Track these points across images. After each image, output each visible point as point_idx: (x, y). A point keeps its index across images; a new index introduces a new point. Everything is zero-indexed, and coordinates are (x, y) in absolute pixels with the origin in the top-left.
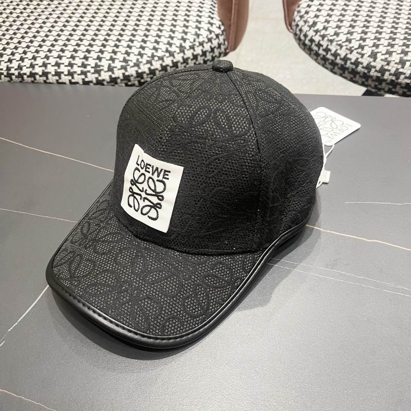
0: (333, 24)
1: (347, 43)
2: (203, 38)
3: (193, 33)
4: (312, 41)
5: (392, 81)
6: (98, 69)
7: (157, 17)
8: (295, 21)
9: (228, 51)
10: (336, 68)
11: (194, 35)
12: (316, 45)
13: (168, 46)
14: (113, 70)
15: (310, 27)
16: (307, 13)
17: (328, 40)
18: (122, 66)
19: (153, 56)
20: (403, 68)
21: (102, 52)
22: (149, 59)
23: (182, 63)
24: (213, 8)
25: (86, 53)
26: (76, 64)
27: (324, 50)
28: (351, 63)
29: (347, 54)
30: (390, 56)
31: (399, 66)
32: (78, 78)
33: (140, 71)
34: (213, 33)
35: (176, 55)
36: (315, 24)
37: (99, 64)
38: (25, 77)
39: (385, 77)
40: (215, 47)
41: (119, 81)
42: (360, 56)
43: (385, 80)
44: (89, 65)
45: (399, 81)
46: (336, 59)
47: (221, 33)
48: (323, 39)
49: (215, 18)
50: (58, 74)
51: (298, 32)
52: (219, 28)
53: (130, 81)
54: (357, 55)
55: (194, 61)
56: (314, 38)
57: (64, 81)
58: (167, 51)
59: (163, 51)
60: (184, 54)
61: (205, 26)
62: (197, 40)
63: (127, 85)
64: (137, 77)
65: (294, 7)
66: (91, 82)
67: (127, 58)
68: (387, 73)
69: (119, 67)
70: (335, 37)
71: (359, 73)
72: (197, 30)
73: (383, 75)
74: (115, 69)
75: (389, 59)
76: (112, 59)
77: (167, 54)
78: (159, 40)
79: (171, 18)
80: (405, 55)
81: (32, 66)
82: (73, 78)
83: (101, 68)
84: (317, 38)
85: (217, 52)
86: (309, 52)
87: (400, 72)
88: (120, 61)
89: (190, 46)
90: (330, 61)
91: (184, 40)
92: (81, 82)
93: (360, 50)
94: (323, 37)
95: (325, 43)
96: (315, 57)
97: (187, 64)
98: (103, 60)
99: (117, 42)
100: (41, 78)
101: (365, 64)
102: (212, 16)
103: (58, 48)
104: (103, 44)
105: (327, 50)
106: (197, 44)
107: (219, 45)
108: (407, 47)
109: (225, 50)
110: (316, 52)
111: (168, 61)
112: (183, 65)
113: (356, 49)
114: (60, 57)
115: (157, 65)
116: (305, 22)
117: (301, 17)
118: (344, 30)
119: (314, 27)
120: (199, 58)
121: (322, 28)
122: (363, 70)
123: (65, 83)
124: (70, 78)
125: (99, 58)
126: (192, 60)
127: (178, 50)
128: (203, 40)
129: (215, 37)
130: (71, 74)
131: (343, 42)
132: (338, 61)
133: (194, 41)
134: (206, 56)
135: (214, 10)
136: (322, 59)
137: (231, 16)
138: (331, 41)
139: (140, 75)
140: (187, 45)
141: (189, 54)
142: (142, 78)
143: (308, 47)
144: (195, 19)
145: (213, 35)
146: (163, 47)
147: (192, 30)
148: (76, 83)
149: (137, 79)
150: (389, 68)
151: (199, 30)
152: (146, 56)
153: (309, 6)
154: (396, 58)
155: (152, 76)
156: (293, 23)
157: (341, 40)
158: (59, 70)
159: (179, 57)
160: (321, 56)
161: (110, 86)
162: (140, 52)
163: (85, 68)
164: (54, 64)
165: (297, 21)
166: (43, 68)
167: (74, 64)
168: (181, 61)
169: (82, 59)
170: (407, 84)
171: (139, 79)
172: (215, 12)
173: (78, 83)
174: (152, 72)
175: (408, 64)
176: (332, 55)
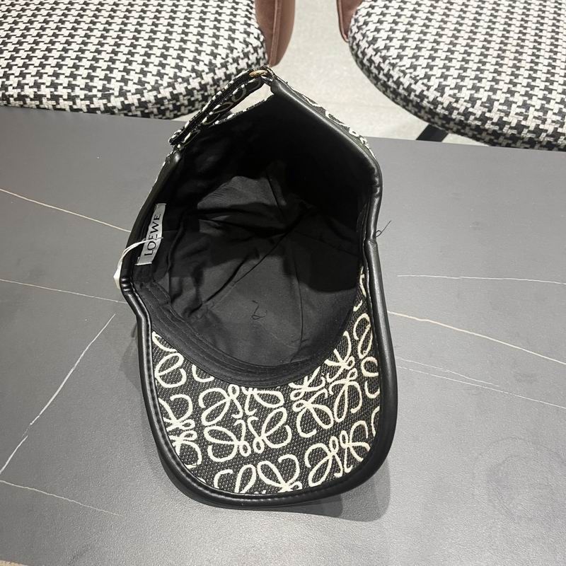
0: (396, 43)
1: (412, 70)
2: (238, 52)
3: (226, 46)
4: (371, 61)
5: (460, 120)
6: (107, 92)
8: (351, 32)
10: (398, 98)
11: (226, 49)
12: (375, 67)
13: (194, 64)
14: (126, 95)
16: (366, 23)
17: (390, 63)
18: (136, 89)
19: (176, 77)
20: (473, 107)
21: (110, 69)
22: (170, 81)
23: (211, 86)
24: (250, 10)
25: (90, 71)
26: (79, 86)
27: (384, 75)
28: (415, 95)
29: (411, 84)
30: (459, 92)
31: (469, 105)
32: (80, 104)
33: (160, 96)
34: (250, 46)
35: (204, 75)
37: (108, 86)
38: (11, 99)
39: (454, 116)
40: (252, 64)
41: (133, 108)
42: (426, 88)
43: (454, 120)
44: (96, 87)
45: (469, 122)
46: (398, 88)
47: (260, 45)
48: (384, 62)
49: (253, 25)
50: (55, 98)
51: (355, 47)
52: (258, 38)
53: (147, 108)
54: (422, 86)
55: (227, 82)
56: (373, 58)
57: (63, 107)
58: (193, 70)
59: (187, 71)
60: (215, 74)
61: (240, 36)
62: (230, 55)
64: (156, 103)
65: (351, 12)
66: (98, 109)
67: (143, 79)
68: (455, 112)
69: (133, 91)
70: (398, 60)
71: (424, 108)
72: (230, 42)
73: (451, 113)
74: (128, 94)
75: (458, 95)
76: (124, 81)
77: (194, 75)
78: (182, 55)
79: (196, 24)
80: (476, 92)
81: (20, 86)
82: (74, 103)
83: (111, 91)
84: (377, 59)
86: (367, 74)
87: (470, 112)
89: (221, 64)
90: (392, 90)
91: (214, 55)
92: (85, 109)
93: (425, 81)
94: (384, 58)
95: (386, 67)
96: (375, 82)
97: (218, 86)
98: (113, 81)
99: (129, 57)
100: (33, 102)
101: (431, 99)
102: (249, 22)
103: (52, 62)
104: (111, 58)
105: (388, 76)
106: (231, 61)
107: (258, 60)
108: (479, 82)
109: (265, 64)
110: (376, 75)
111: (195, 84)
112: (213, 88)
113: (421, 79)
114: (56, 75)
115: (180, 88)
116: (364, 35)
117: (359, 28)
118: (409, 52)
119: (374, 45)
120: (233, 77)
121: (383, 47)
122: (429, 105)
123: (64, 110)
124: (71, 103)
125: (108, 79)
126: (224, 81)
127: (206, 69)
128: (238, 55)
129: (252, 51)
130: (71, 98)
131: (407, 69)
132: (401, 90)
133: (227, 56)
135: (251, 13)
136: (382, 85)
137: (273, 23)
138: (394, 65)
139: (159, 101)
140: (218, 62)
142: (163, 105)
143: (367, 67)
144: (227, 26)
145: (250, 48)
146: (188, 64)
147: (224, 42)
149: (156, 106)
150: (458, 106)
151: (233, 41)
152: (167, 77)
153: (369, 14)
154: (465, 94)
155: (174, 102)
156: (349, 33)
157: (404, 66)
158: (56, 93)
159: (208, 78)
160: (382, 82)
161: (122, 115)
162: (159, 71)
163: (90, 91)
164: (48, 84)
165: (354, 32)
166: (35, 90)
167: (76, 85)
168: (211, 82)
169: (86, 78)
170: (477, 126)
171: (159, 106)
172: (253, 16)
173: (81, 110)
174: (175, 97)
175: (479, 102)
176: (394, 82)
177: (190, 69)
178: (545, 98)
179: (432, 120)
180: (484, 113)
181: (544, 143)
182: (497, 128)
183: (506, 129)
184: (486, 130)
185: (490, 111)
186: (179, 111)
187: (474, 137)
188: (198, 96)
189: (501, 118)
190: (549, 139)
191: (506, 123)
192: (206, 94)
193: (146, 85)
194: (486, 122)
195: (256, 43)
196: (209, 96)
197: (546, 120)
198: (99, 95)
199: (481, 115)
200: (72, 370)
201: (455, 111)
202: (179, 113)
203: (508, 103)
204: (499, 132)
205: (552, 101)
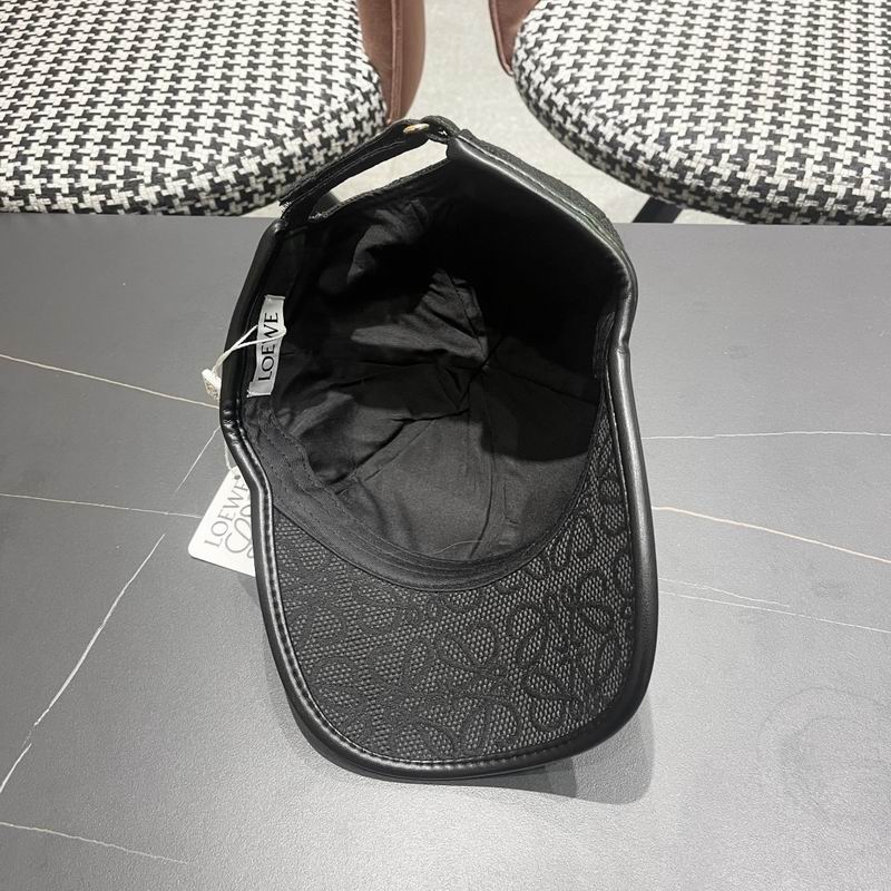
0: (588, 72)
1: (616, 113)
2: (339, 102)
3: (318, 93)
4: (550, 103)
5: (698, 187)
6: (133, 179)
7: (241, 59)
8: (517, 59)
10: (598, 158)
11: (320, 98)
12: (558, 112)
13: (270, 125)
14: (164, 181)
15: (547, 75)
17: (580, 104)
18: (179, 172)
19: (241, 148)
20: (716, 164)
21: (135, 142)
22: (233, 154)
23: (299, 158)
24: (354, 35)
25: (103, 147)
26: (86, 172)
27: (572, 123)
28: (625, 153)
29: (616, 135)
30: (692, 142)
31: (710, 162)
32: (91, 201)
33: (217, 180)
34: (357, 91)
35: (286, 142)
37: (133, 168)
39: (687, 182)
40: (363, 119)
41: (176, 202)
42: (641, 139)
43: (688, 187)
44: (113, 172)
45: (712, 188)
46: (597, 142)
47: (373, 89)
48: (571, 103)
49: (360, 58)
50: (49, 193)
51: (524, 82)
52: (369, 79)
53: (199, 200)
54: (634, 136)
55: (324, 151)
56: (553, 98)
57: (63, 208)
58: (269, 135)
59: (259, 137)
60: (304, 139)
61: (339, 76)
62: (327, 108)
64: (212, 192)
65: (514, 29)
66: (120, 206)
67: (190, 154)
68: (690, 175)
69: (174, 174)
70: (593, 99)
71: (639, 171)
72: (325, 86)
73: (682, 177)
74: (166, 179)
75: (692, 147)
76: (159, 159)
77: (270, 143)
78: (250, 112)
79: (269, 61)
80: (720, 141)
82: (81, 200)
83: (139, 177)
84: (560, 100)
85: (367, 127)
86: (547, 124)
87: (712, 173)
89: (313, 122)
90: (586, 145)
91: (301, 109)
92: (99, 208)
93: (639, 128)
94: (572, 97)
95: (574, 110)
96: (560, 135)
97: (311, 157)
98: (141, 160)
99: (164, 120)
100: (14, 203)
101: (649, 156)
102: (352, 53)
103: (41, 136)
104: (135, 124)
105: (580, 124)
106: (328, 116)
107: (372, 114)
108: (723, 125)
109: (384, 119)
110: (560, 125)
111: (272, 156)
112: (302, 162)
113: (631, 125)
114: (48, 157)
115: (250, 165)
116: (537, 63)
117: (529, 52)
118: (609, 85)
119: (554, 77)
120: (333, 144)
121: (568, 80)
122: (647, 166)
123: (65, 212)
124: (75, 200)
125: (132, 158)
126: (319, 149)
127: (290, 132)
128: (338, 106)
129: (361, 99)
130: (76, 192)
131: (608, 111)
132: (601, 146)
133: (322, 110)
134: (347, 140)
135: (355, 40)
136: (571, 139)
137: (391, 54)
138: (587, 107)
139: (218, 188)
140: (308, 119)
142: (224, 193)
143: (545, 113)
144: (318, 62)
145: (358, 95)
146: (259, 126)
147: (314, 88)
148: (89, 210)
149: (212, 196)
150: (693, 165)
151: (330, 86)
152: (228, 148)
153: (542, 30)
154: (703, 145)
155: (242, 187)
156: (514, 61)
157: (604, 107)
158: (50, 186)
159: (293, 147)
160: (570, 134)
161: (160, 214)
162: (213, 140)
163: (105, 178)
164: (37, 172)
165: (520, 58)
166: (17, 182)
167: (81, 171)
168: (299, 153)
169: (96, 159)
170: (726, 194)
171: (217, 195)
172: (359, 44)
173: (92, 210)
174: (242, 180)
175: (725, 157)
176: (590, 134)
177: (263, 133)
178: (828, 143)
179: (654, 190)
180: (734, 173)
181: (833, 215)
182: (756, 195)
183: (770, 197)
184: (741, 200)
185: (743, 169)
186: (251, 201)
187: (722, 212)
188: (279, 176)
189: (762, 179)
190: (839, 207)
191: (770, 186)
192: (292, 172)
193: (195, 163)
194: (739, 187)
195: (367, 86)
196: (296, 174)
197: (832, 177)
198: (120, 184)
199: (730, 177)
200: (99, 630)
201: (689, 173)
202: (251, 205)
203: (771, 155)
204: (760, 201)
205: (840, 147)
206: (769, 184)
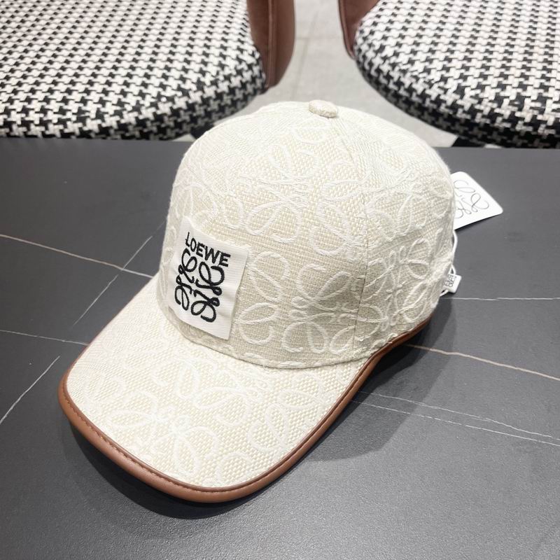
0: (406, 49)
1: (425, 74)
2: (230, 70)
3: (216, 63)
4: (379, 71)
5: (486, 124)
6: (83, 115)
7: (167, 42)
8: (356, 43)
9: (266, 86)
10: (412, 108)
11: (217, 66)
12: (384, 77)
13: (180, 82)
14: (103, 117)
15: (377, 52)
16: (372, 33)
17: (400, 70)
18: (115, 111)
19: (159, 96)
20: (499, 107)
21: (87, 92)
22: (153, 100)
23: (200, 105)
24: (245, 29)
25: (66, 95)
26: (52, 110)
27: (395, 83)
28: (432, 102)
29: (425, 90)
30: (482, 92)
31: (495, 105)
32: (54, 129)
33: (141, 117)
34: (243, 63)
35: (191, 94)
36: (382, 48)
37: (84, 108)
39: (477, 120)
40: (247, 82)
41: (112, 131)
42: (443, 92)
43: (477, 125)
44: (70, 110)
45: (496, 125)
46: (411, 95)
47: (255, 62)
48: (393, 68)
49: (247, 42)
50: (26, 124)
51: (361, 60)
52: (253, 55)
53: (127, 131)
54: (438, 90)
55: (218, 102)
56: (381, 67)
57: (35, 133)
58: (179, 89)
59: (173, 90)
60: (204, 92)
61: (232, 53)
62: (221, 73)
63: (124, 137)
64: (137, 126)
65: (355, 25)
66: (73, 134)
67: (124, 100)
68: (479, 115)
69: (112, 112)
70: (409, 66)
71: (442, 115)
72: (221, 59)
73: (474, 117)
74: (106, 116)
75: (481, 95)
76: (102, 102)
77: (180, 94)
78: (168, 74)
79: (185, 43)
80: (502, 90)
82: (47, 129)
83: (87, 114)
84: (386, 68)
85: (250, 88)
86: (376, 86)
87: (496, 113)
88: (113, 105)
89: (211, 82)
90: (404, 99)
91: (203, 73)
92: (58, 134)
93: (442, 84)
94: (394, 65)
95: (395, 75)
96: (384, 93)
97: (209, 105)
98: (89, 103)
99: (109, 78)
100: (3, 130)
101: (449, 103)
102: (242, 39)
103: (26, 88)
104: (90, 81)
105: (399, 84)
106: (221, 78)
107: (253, 79)
108: (505, 79)
109: (263, 84)
110: (385, 86)
111: (181, 103)
112: (202, 108)
113: (436, 82)
114: (29, 100)
115: (165, 108)
116: (370, 45)
117: (365, 39)
118: (421, 56)
119: (382, 53)
120: (225, 97)
121: (392, 54)
122: (447, 110)
123: (35, 136)
124: (43, 129)
125: (84, 101)
126: (215, 100)
127: (194, 87)
128: (230, 72)
129: (246, 68)
130: (43, 123)
131: (420, 73)
132: (414, 98)
133: (218, 73)
134: (234, 95)
135: (245, 31)
136: (393, 95)
137: (268, 40)
138: (404, 72)
139: (141, 123)
140: (207, 79)
141: (210, 92)
142: (145, 126)
143: (375, 79)
144: (218, 44)
145: (244, 66)
146: (173, 83)
147: (214, 59)
148: (52, 136)
149: (137, 128)
150: (482, 107)
151: (225, 59)
152: (150, 96)
153: (375, 24)
154: (490, 94)
155: (158, 123)
156: (355, 46)
157: (416, 70)
158: (27, 119)
159: (196, 97)
160: (392, 92)
161: (100, 139)
162: (141, 91)
163: (64, 114)
164: (20, 110)
165: (359, 44)
166: (5, 116)
167: (49, 110)
168: (200, 101)
169: (60, 102)
170: (506, 129)
171: (141, 128)
172: (247, 34)
174: (159, 118)
175: (506, 102)
176: (406, 90)
177: (175, 87)
180: (513, 113)
182: (530, 129)
183: (541, 129)
184: (518, 133)
185: (520, 109)
186: (165, 134)
187: (504, 144)
188: (185, 117)
189: (534, 117)
192: (195, 115)
194: (517, 123)
196: (198, 117)
199: (510, 116)
202: (165, 137)
203: (542, 99)
204: (534, 133)
206: (540, 121)
